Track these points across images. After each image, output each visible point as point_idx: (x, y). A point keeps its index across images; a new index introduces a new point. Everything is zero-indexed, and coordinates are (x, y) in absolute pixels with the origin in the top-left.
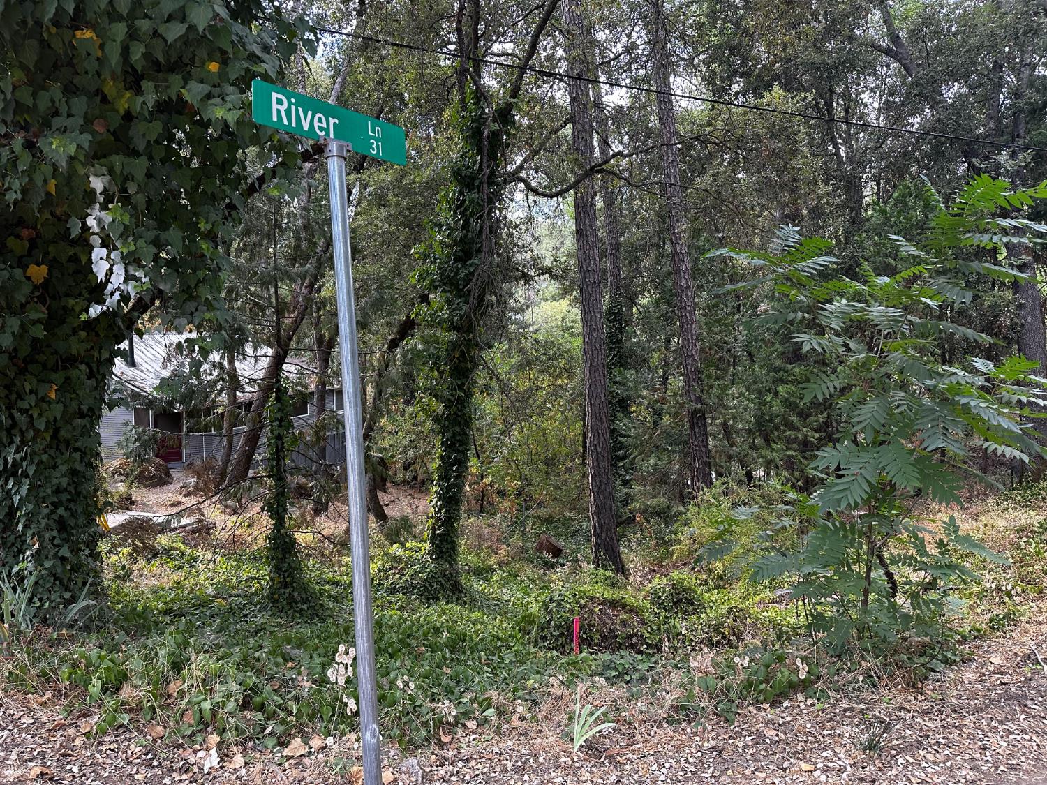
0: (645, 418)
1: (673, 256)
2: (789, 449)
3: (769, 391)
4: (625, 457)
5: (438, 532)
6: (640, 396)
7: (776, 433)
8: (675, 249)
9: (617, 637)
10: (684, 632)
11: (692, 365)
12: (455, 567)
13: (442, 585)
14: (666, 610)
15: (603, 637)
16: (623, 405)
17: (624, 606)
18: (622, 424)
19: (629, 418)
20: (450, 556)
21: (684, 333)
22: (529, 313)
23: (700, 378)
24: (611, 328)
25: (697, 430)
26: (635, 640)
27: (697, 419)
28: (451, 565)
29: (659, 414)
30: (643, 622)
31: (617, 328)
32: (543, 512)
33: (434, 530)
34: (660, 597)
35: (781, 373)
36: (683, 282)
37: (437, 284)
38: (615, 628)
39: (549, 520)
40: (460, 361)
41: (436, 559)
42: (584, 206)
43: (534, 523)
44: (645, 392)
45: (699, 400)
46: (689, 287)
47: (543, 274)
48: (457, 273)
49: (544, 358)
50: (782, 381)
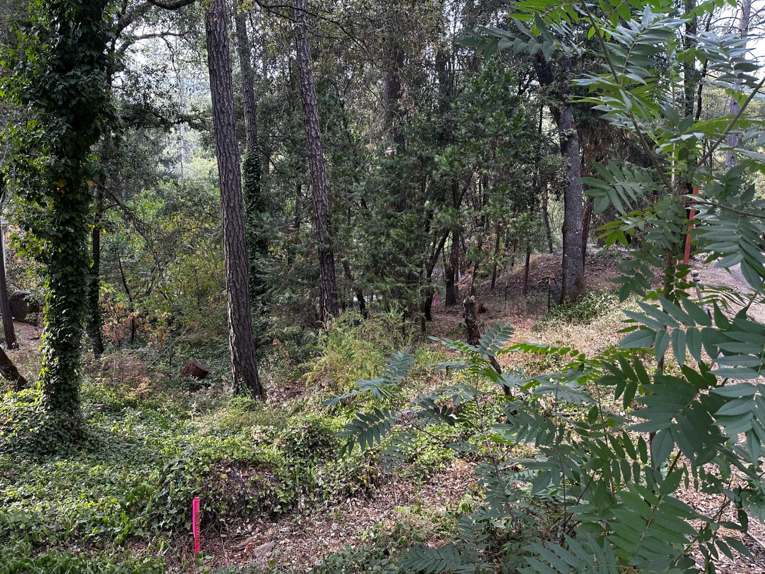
0: (281, 256)
1: (304, 107)
2: (398, 281)
3: (383, 234)
4: (263, 291)
5: (52, 381)
6: (276, 238)
7: (388, 268)
8: (305, 100)
9: (247, 502)
10: (321, 483)
11: (322, 209)
12: (76, 415)
13: (59, 436)
14: (301, 456)
15: (231, 505)
16: (262, 245)
17: (256, 464)
18: (261, 262)
19: (266, 257)
20: (70, 404)
21: (315, 181)
22: (178, 165)
23: (328, 221)
24: (250, 178)
25: (326, 267)
26: (268, 502)
27: (326, 257)
28: (71, 414)
29: (292, 252)
30: (277, 480)
31: (256, 179)
32: (192, 337)
33: (48, 379)
34: (295, 443)
35: (392, 219)
36: (313, 132)
37: (28, 96)
38: (245, 492)
39: (198, 344)
40: (67, 192)
41: (52, 409)
42: (217, 46)
43: (183, 348)
44: (280, 234)
45: (328, 241)
46: (318, 137)
47: (182, 121)
48: (54, 85)
49: (190, 203)
50: (393, 226)
